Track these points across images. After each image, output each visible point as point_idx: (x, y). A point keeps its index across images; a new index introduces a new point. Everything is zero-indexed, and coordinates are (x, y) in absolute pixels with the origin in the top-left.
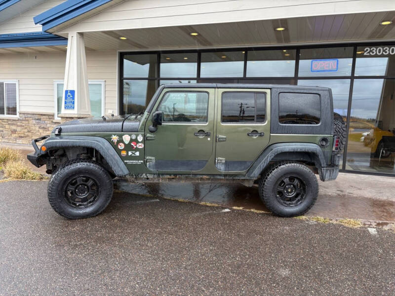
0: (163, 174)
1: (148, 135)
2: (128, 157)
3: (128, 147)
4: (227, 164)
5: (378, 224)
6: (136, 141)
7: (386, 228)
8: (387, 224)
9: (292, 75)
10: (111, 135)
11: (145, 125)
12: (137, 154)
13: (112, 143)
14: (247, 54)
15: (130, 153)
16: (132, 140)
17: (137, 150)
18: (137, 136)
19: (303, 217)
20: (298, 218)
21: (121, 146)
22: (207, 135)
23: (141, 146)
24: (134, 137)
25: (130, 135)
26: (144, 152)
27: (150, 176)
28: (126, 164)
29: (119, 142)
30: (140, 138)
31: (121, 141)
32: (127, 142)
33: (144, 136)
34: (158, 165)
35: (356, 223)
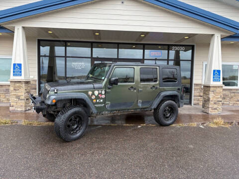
0: (113, 111)
1: (107, 90)
2: (97, 103)
3: (97, 97)
4: (143, 103)
5: (202, 124)
6: (101, 94)
7: (205, 125)
8: (205, 123)
9: (142, 58)
10: (88, 91)
11: (105, 85)
12: (102, 101)
13: (88, 95)
14: (118, 46)
15: (98, 101)
16: (99, 94)
17: (102, 98)
18: (102, 91)
19: (174, 125)
20: (171, 126)
21: (93, 97)
22: (135, 89)
23: (103, 96)
24: (100, 92)
25: (98, 91)
26: (105, 100)
27: (106, 112)
28: (95, 107)
29: (92, 95)
30: (103, 92)
31: (93, 94)
32: (96, 95)
33: (105, 91)
34: (112, 106)
35: (194, 124)
